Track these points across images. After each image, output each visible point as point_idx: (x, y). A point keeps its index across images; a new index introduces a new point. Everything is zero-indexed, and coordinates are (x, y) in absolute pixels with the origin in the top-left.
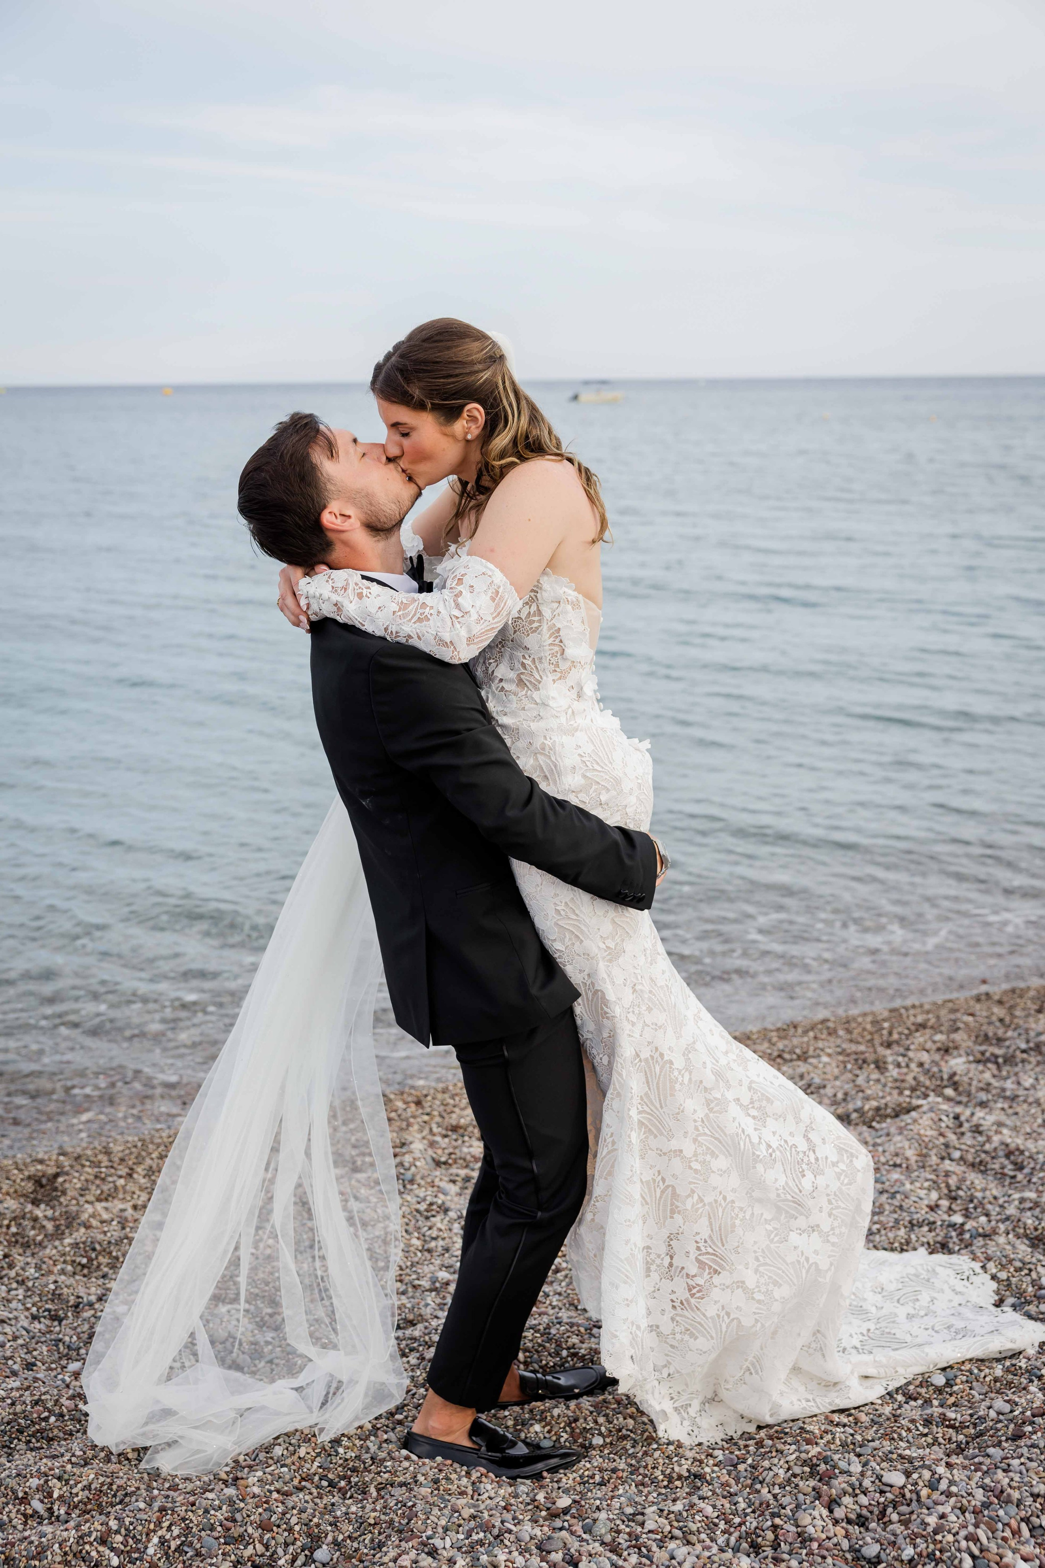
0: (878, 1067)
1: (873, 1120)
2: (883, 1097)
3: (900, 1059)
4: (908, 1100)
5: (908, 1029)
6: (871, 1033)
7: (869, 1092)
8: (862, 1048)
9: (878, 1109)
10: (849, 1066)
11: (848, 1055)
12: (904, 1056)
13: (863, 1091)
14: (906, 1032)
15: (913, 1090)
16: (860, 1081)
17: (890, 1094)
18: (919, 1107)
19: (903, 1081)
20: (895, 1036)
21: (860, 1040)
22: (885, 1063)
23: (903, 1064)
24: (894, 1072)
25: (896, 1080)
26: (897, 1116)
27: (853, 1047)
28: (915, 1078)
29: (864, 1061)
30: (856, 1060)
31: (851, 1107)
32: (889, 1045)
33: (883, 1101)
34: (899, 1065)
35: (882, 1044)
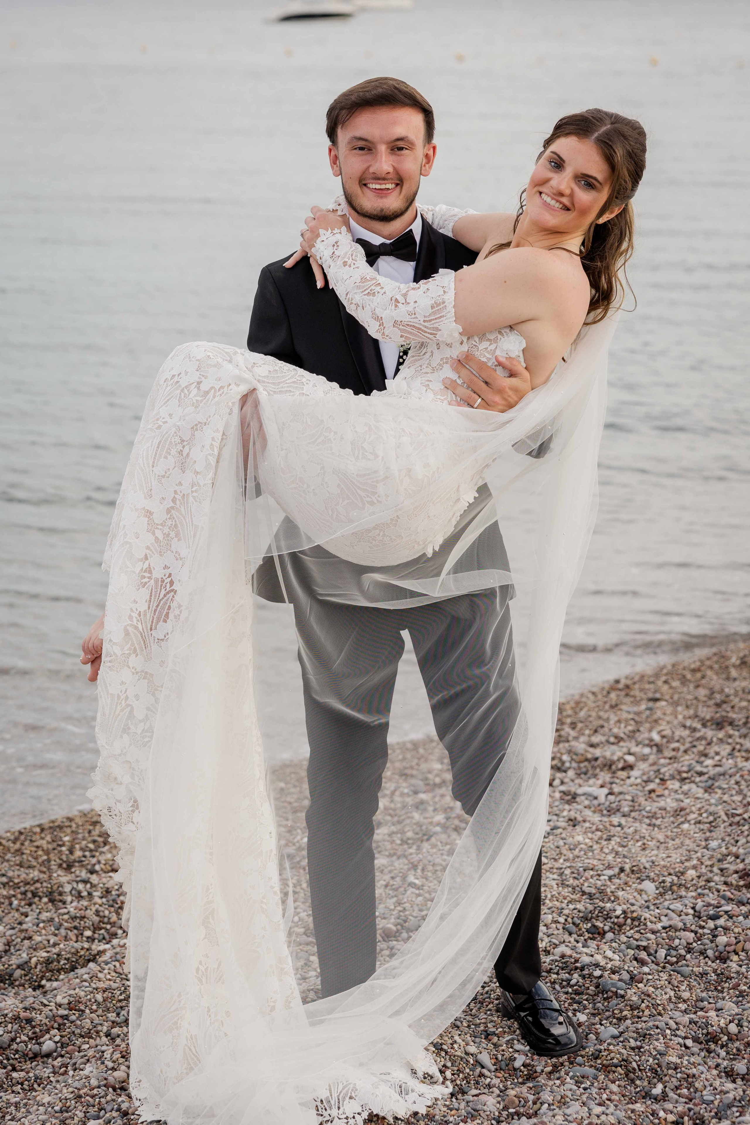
0: (52, 901)
1: (42, 978)
2: (55, 945)
3: (81, 886)
4: (86, 945)
5: (94, 842)
6: (47, 852)
7: (38, 938)
8: (35, 874)
9: (48, 962)
10: (15, 902)
11: (17, 886)
12: (85, 882)
13: (30, 938)
14: (91, 846)
15: (96, 928)
16: (29, 923)
17: (66, 938)
18: (100, 953)
19: (83, 918)
20: (78, 853)
21: (34, 863)
22: (61, 894)
23: (85, 894)
24: (73, 907)
25: (74, 918)
26: (73, 969)
27: (23, 874)
28: (97, 913)
29: (34, 895)
30: (24, 893)
31: (14, 961)
32: (69, 867)
33: (55, 950)
34: (79, 896)
35: (60, 866)
